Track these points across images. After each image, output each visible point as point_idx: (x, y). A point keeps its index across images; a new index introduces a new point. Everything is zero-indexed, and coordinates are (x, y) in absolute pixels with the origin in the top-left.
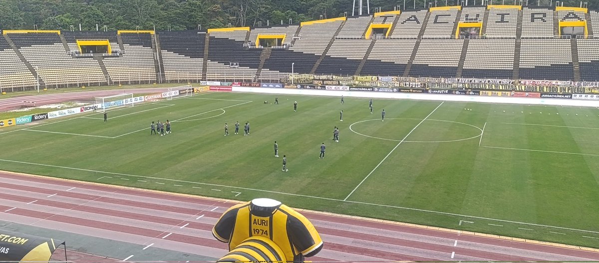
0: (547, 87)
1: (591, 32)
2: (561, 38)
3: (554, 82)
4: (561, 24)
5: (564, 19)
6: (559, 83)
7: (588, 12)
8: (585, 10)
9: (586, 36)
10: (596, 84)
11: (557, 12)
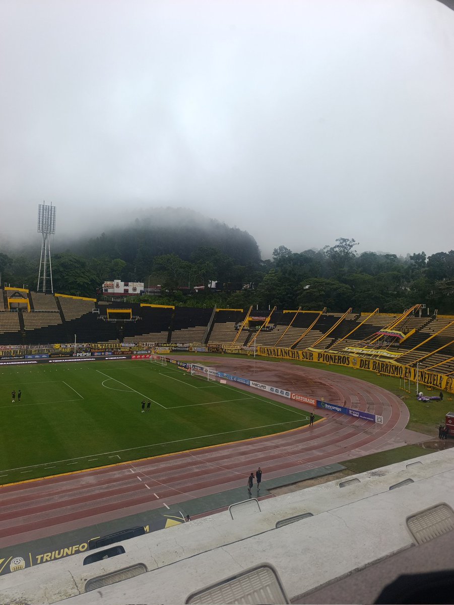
0: (2, 352)
1: (32, 308)
2: (10, 312)
3: (8, 347)
4: (9, 300)
5: (12, 296)
6: (12, 347)
7: (29, 292)
8: (27, 291)
9: (29, 310)
10: (40, 347)
11: (6, 291)
